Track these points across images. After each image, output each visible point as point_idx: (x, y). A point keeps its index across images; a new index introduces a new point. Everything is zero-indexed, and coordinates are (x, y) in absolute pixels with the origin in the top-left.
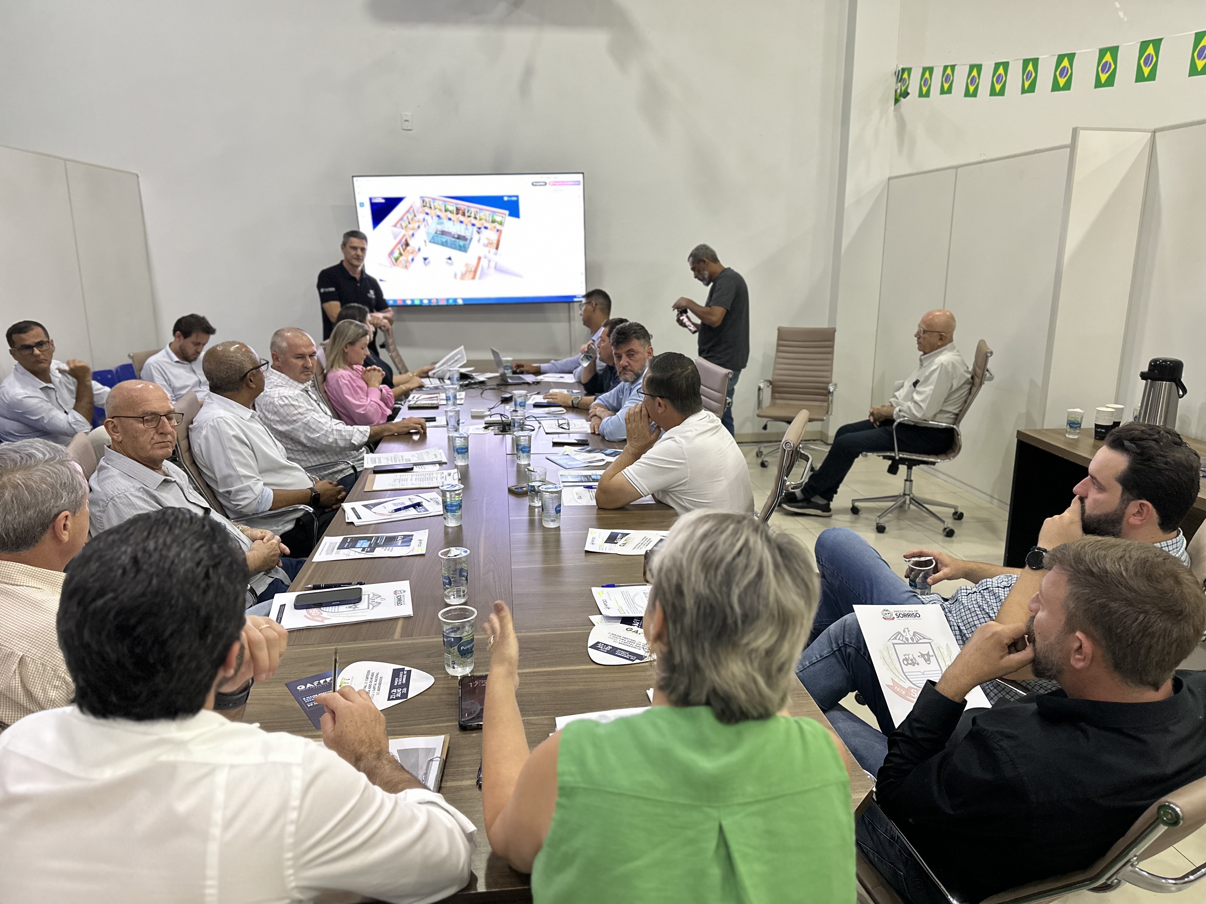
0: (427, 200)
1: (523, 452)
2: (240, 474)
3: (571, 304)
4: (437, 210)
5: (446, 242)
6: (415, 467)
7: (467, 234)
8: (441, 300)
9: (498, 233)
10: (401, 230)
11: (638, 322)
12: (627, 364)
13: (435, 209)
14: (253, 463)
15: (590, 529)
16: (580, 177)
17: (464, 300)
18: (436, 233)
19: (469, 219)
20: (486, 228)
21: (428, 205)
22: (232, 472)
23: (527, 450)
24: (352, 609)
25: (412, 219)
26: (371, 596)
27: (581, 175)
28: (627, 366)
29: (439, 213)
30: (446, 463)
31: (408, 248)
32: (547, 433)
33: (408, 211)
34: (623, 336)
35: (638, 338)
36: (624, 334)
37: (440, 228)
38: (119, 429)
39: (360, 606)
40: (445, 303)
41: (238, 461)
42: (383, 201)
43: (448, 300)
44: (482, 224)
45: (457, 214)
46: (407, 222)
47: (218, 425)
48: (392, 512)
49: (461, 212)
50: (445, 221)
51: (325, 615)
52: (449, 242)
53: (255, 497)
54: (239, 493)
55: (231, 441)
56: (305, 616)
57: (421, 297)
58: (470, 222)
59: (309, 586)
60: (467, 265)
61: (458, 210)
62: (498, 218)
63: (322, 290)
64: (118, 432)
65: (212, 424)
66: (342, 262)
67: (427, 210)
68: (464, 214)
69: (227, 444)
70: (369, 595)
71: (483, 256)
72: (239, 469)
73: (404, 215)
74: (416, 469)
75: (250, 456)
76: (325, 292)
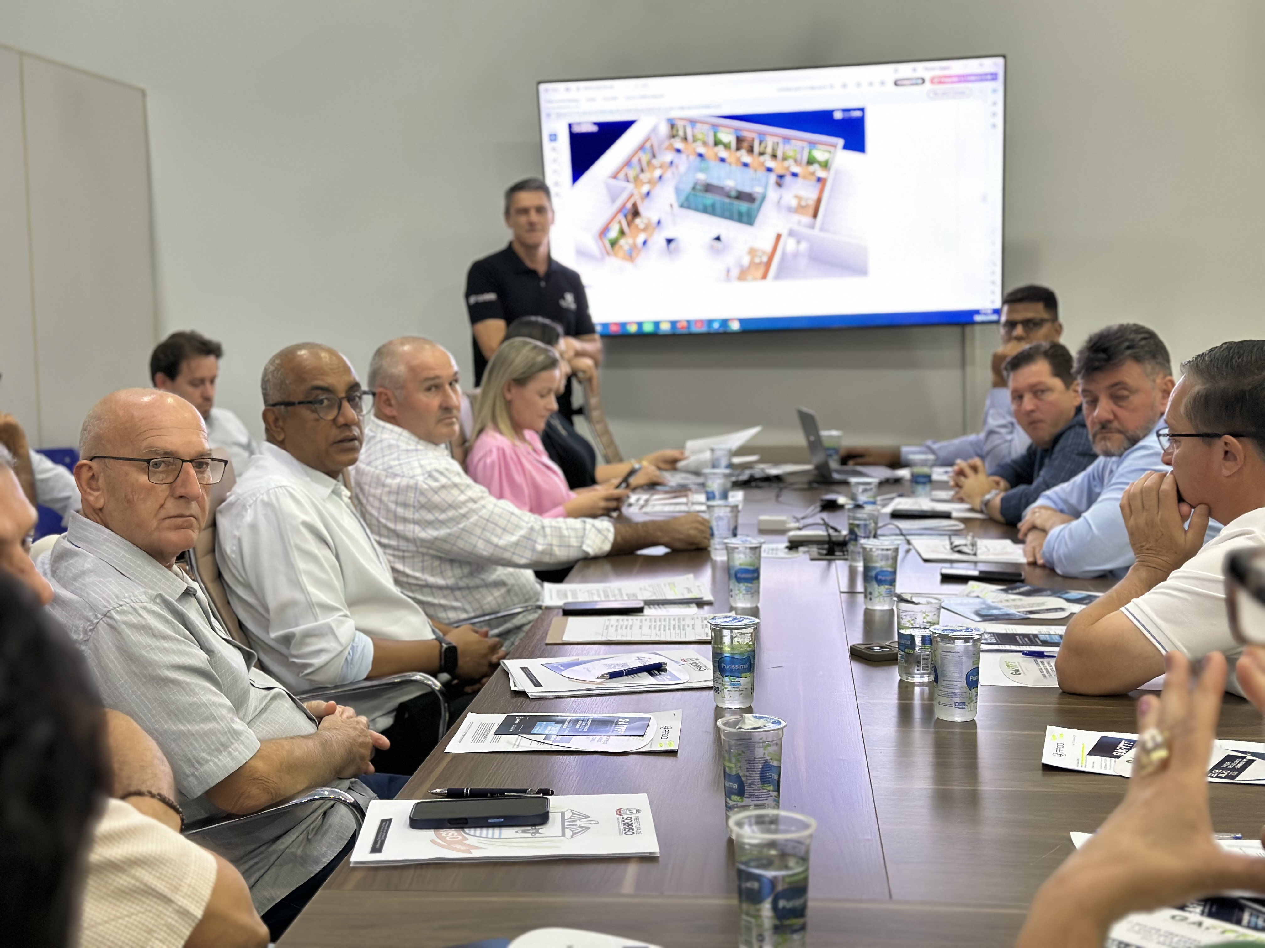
0: (680, 124)
1: (880, 582)
2: (314, 599)
3: (968, 329)
4: (699, 143)
5: (713, 206)
6: (646, 607)
7: (757, 190)
8: (696, 322)
9: (819, 185)
10: (625, 184)
11: (1142, 323)
12: (1111, 417)
13: (695, 140)
14: (337, 583)
15: (1048, 727)
16: (994, 65)
17: (741, 321)
18: (694, 188)
19: (762, 158)
20: (795, 175)
21: (681, 133)
22: (298, 596)
23: (889, 578)
24: (529, 835)
25: (649, 163)
26: (568, 815)
27: (1001, 61)
28: (1109, 422)
29: (701, 150)
30: (710, 603)
31: (638, 221)
32: (926, 561)
33: (642, 148)
34: (1102, 356)
35: (1137, 359)
36: (1105, 350)
37: (701, 177)
38: (101, 481)
39: (544, 830)
40: (704, 329)
41: (309, 574)
42: (595, 129)
43: (710, 322)
44: (788, 168)
45: (738, 149)
46: (637, 169)
47: (277, 499)
48: (602, 676)
49: (745, 145)
50: (713, 164)
51: (472, 841)
52: (718, 206)
53: (340, 649)
54: (309, 640)
55: (298, 531)
56: (433, 841)
57: (657, 318)
58: (762, 164)
59: (438, 790)
60: (752, 252)
61: (740, 140)
62: (820, 155)
63: (473, 300)
64: (98, 490)
65: (266, 498)
66: (510, 245)
67: (679, 144)
68: (751, 150)
69: (294, 539)
70: (563, 814)
71: (784, 233)
72: (312, 589)
73: (634, 155)
74: (647, 611)
75: (333, 567)
76: (477, 304)
